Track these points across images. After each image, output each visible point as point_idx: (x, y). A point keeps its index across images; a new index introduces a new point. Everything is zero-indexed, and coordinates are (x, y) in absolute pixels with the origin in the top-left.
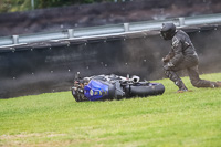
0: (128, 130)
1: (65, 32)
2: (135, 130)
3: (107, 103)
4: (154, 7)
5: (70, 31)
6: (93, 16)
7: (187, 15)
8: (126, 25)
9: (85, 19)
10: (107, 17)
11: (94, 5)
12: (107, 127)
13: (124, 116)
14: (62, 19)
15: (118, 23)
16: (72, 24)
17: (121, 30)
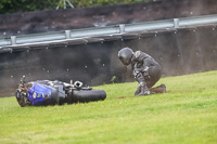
0: (69, 135)
1: (8, 39)
2: (77, 134)
3: (49, 108)
4: (95, 14)
5: (13, 38)
6: (35, 23)
7: (128, 22)
8: (67, 31)
9: (27, 26)
10: (49, 25)
11: (36, 12)
12: (49, 132)
13: (66, 121)
14: (5, 27)
15: (60, 30)
16: (15, 32)
17: (63, 37)
